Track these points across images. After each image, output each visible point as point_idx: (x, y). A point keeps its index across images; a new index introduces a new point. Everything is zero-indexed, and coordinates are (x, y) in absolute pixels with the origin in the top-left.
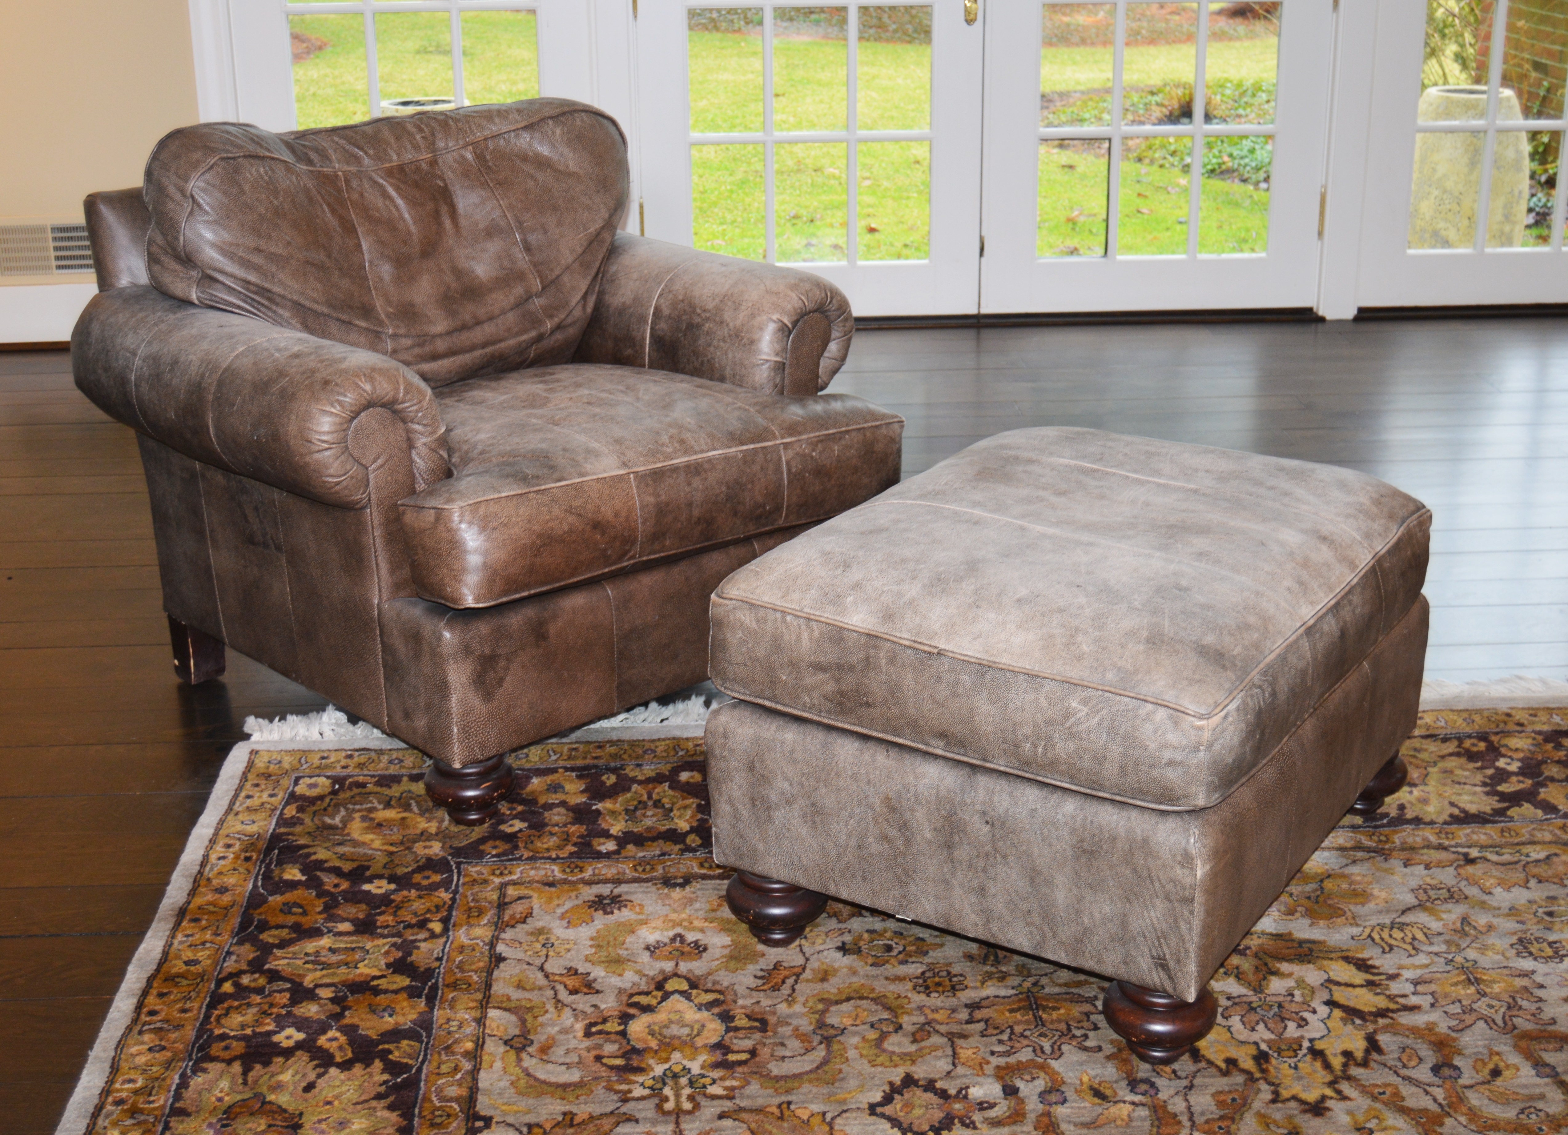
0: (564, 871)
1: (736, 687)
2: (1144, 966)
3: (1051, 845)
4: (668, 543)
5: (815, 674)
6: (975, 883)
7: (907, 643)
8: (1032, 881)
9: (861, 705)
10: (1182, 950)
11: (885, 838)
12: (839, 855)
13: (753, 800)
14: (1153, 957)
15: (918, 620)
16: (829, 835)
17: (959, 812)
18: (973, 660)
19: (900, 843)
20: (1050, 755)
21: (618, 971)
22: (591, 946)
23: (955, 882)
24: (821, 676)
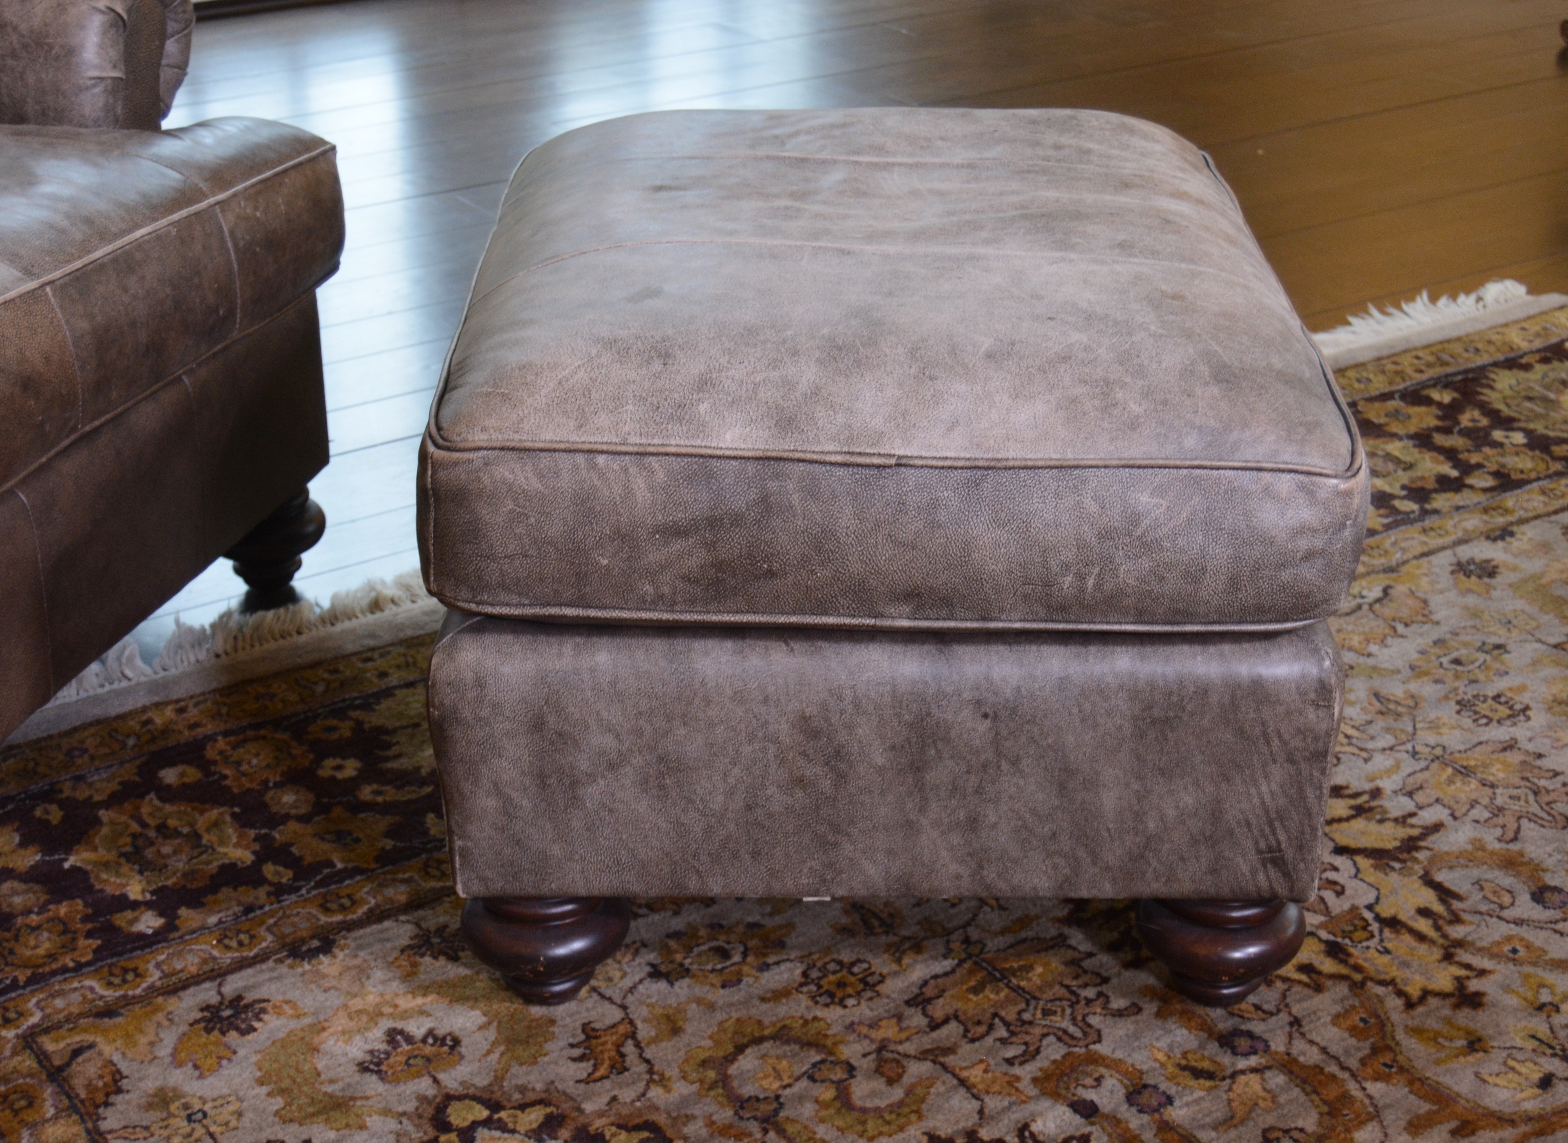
0: (110, 984)
1: (503, 597)
2: (1245, 868)
3: (1096, 725)
4: (114, 394)
5: (666, 544)
6: (962, 815)
7: (839, 458)
8: (1062, 787)
9: (757, 578)
10: (1307, 830)
11: (800, 782)
12: (709, 831)
13: (541, 779)
14: (1259, 852)
15: (840, 419)
16: (691, 801)
17: (935, 711)
18: (960, 464)
19: (826, 785)
20: (1108, 587)
21: (352, 1120)
22: (270, 1094)
23: (924, 821)
24: (677, 545)
